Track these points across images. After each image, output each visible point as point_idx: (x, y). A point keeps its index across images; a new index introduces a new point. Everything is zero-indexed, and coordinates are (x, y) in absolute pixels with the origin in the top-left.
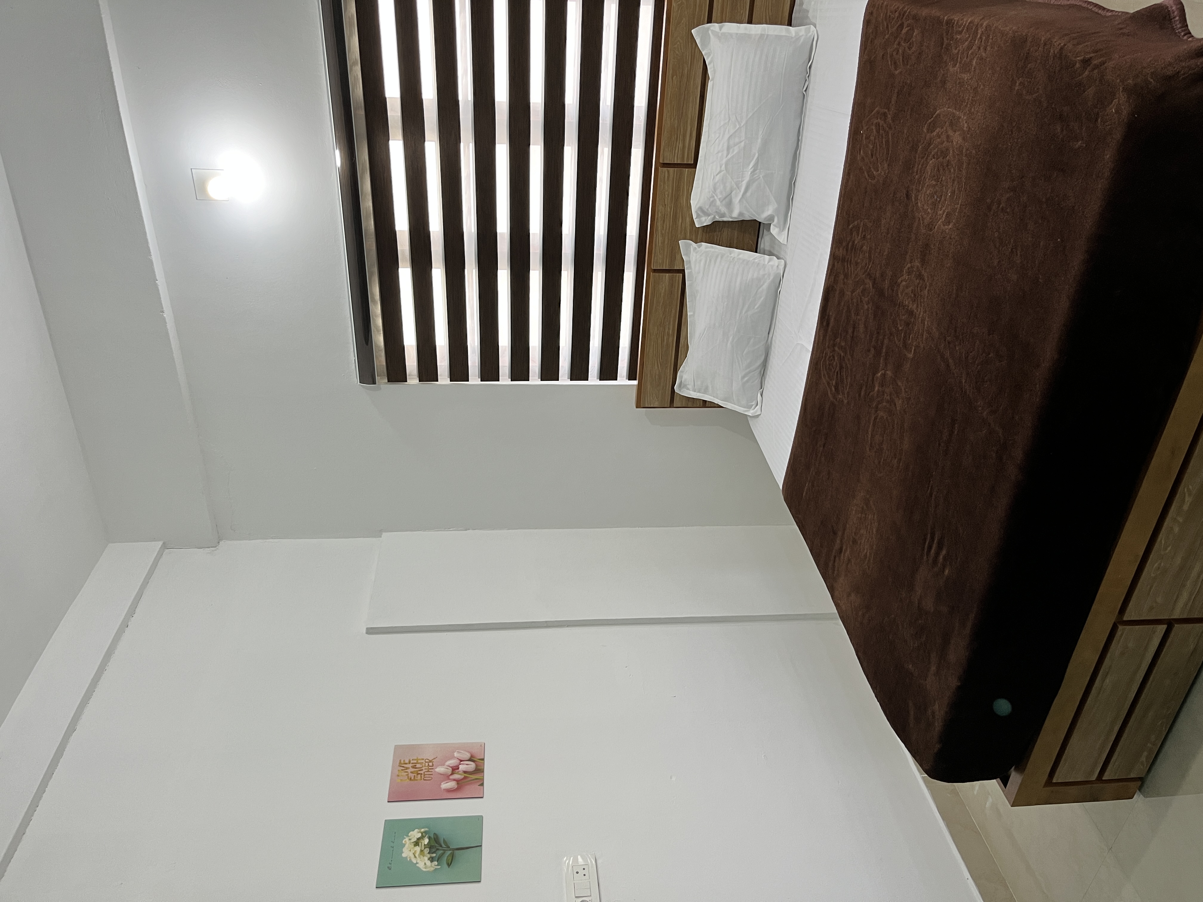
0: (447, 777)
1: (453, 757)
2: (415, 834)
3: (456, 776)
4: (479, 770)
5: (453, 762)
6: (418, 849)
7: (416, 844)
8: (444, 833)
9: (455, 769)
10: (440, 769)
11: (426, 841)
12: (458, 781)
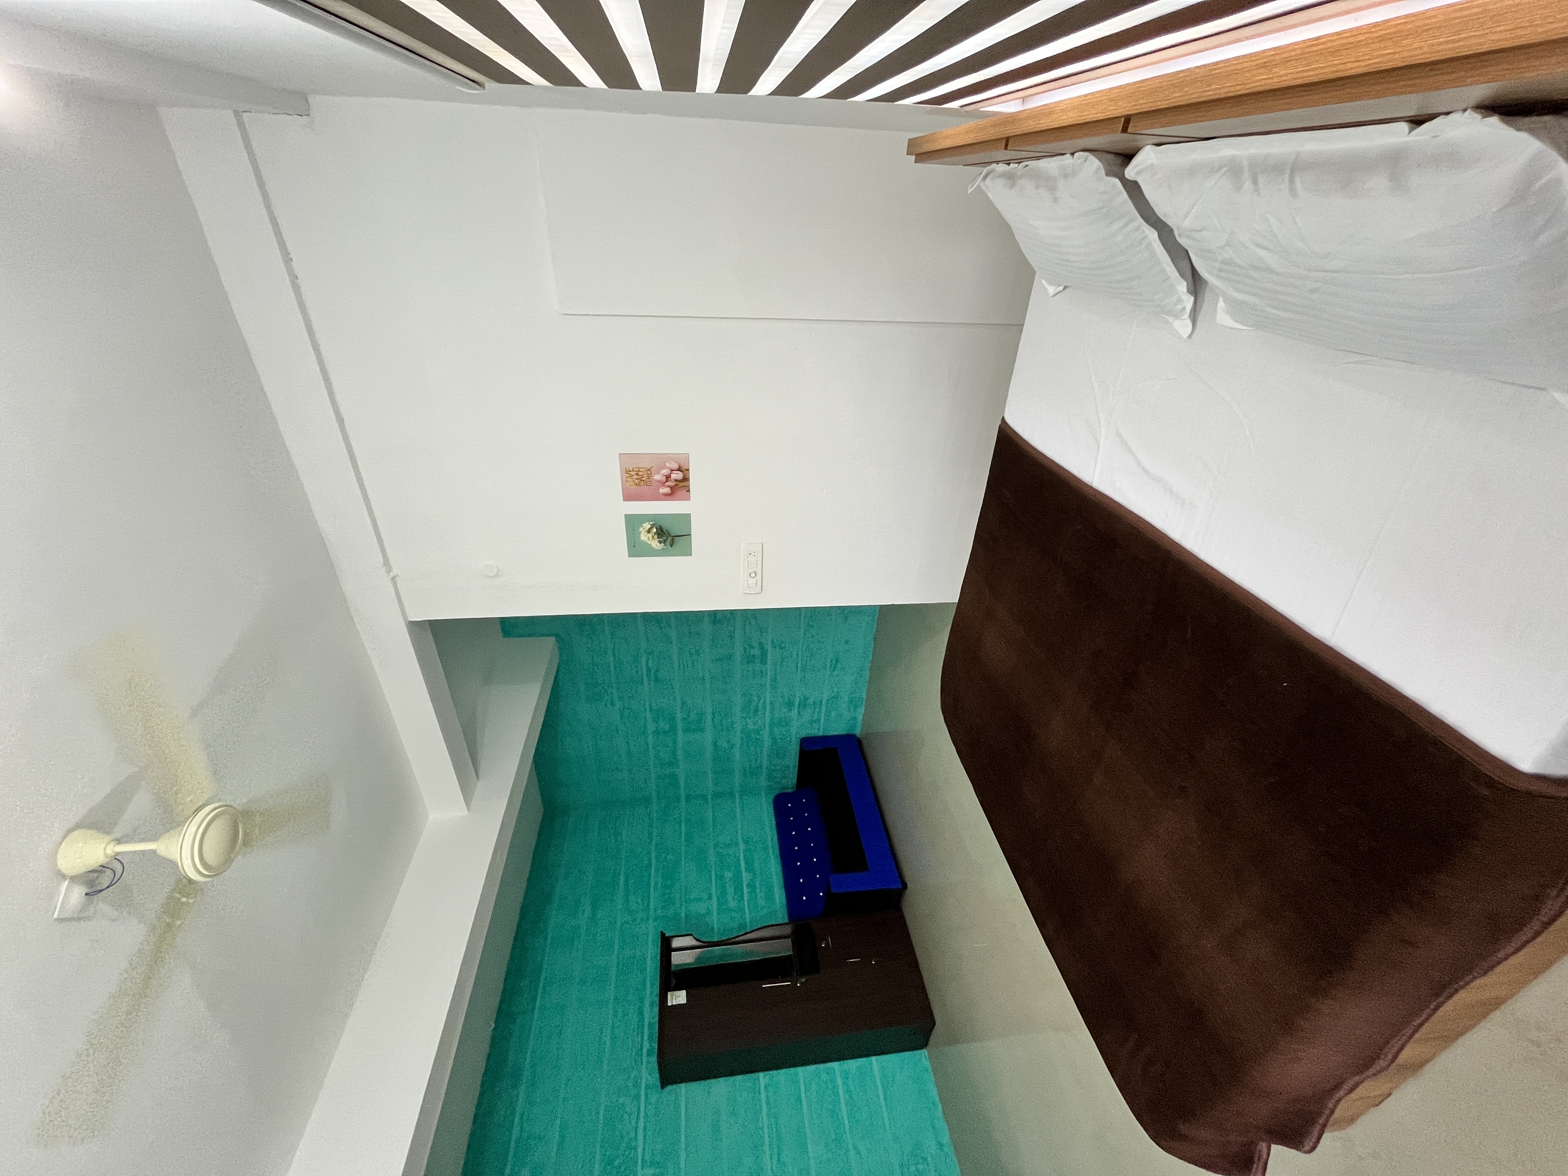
0: (663, 484)
1: (664, 467)
2: (647, 526)
3: (669, 483)
4: (686, 479)
5: (665, 472)
6: (650, 535)
7: (649, 532)
8: (666, 525)
9: (668, 477)
10: (657, 477)
11: (655, 530)
12: (672, 488)
